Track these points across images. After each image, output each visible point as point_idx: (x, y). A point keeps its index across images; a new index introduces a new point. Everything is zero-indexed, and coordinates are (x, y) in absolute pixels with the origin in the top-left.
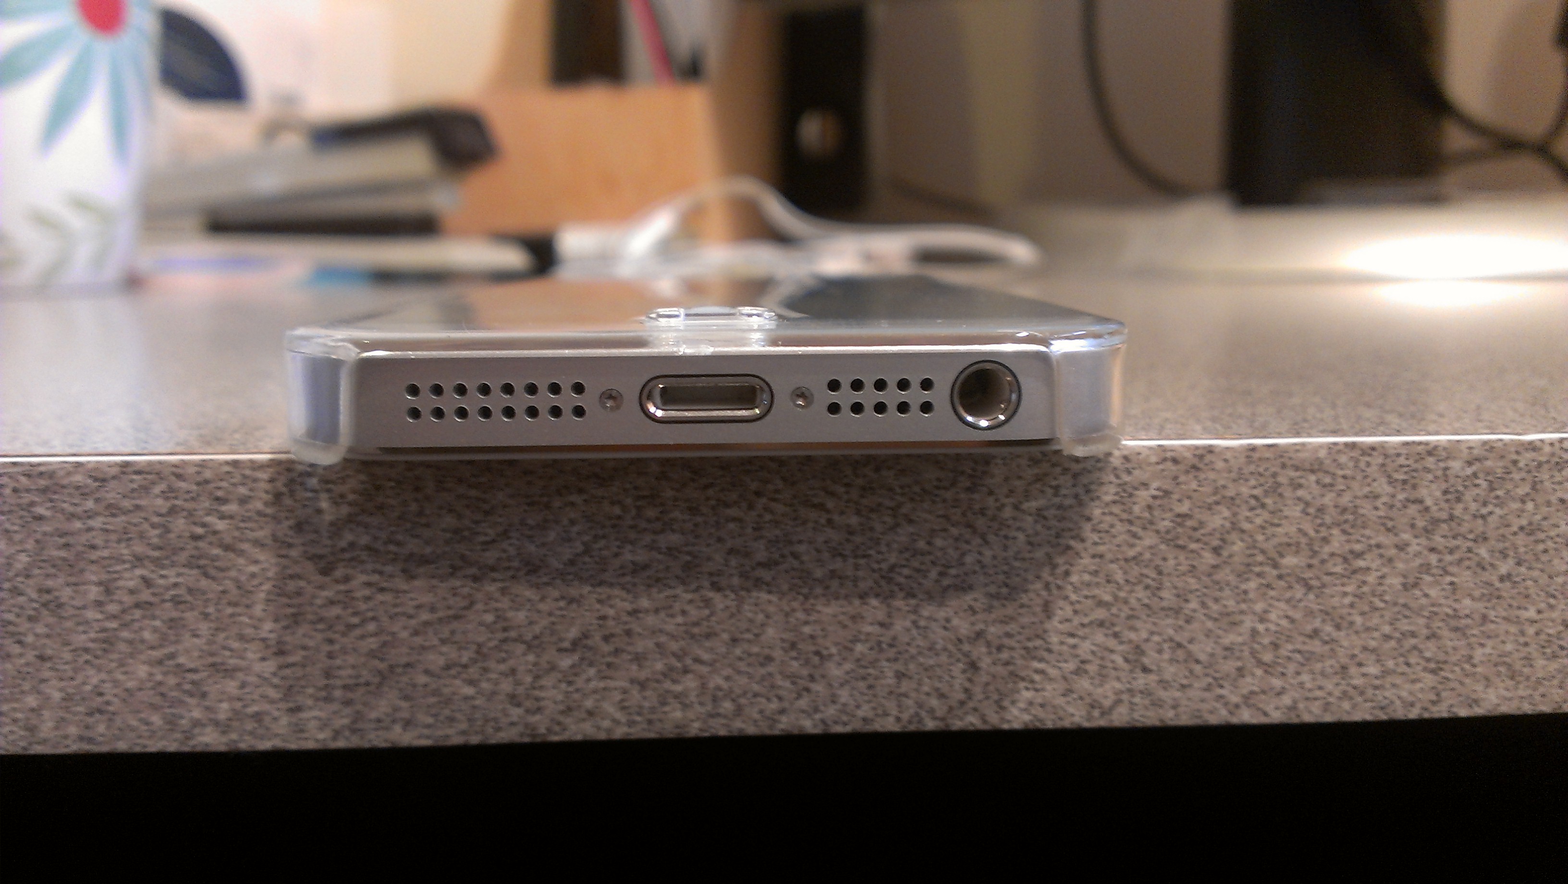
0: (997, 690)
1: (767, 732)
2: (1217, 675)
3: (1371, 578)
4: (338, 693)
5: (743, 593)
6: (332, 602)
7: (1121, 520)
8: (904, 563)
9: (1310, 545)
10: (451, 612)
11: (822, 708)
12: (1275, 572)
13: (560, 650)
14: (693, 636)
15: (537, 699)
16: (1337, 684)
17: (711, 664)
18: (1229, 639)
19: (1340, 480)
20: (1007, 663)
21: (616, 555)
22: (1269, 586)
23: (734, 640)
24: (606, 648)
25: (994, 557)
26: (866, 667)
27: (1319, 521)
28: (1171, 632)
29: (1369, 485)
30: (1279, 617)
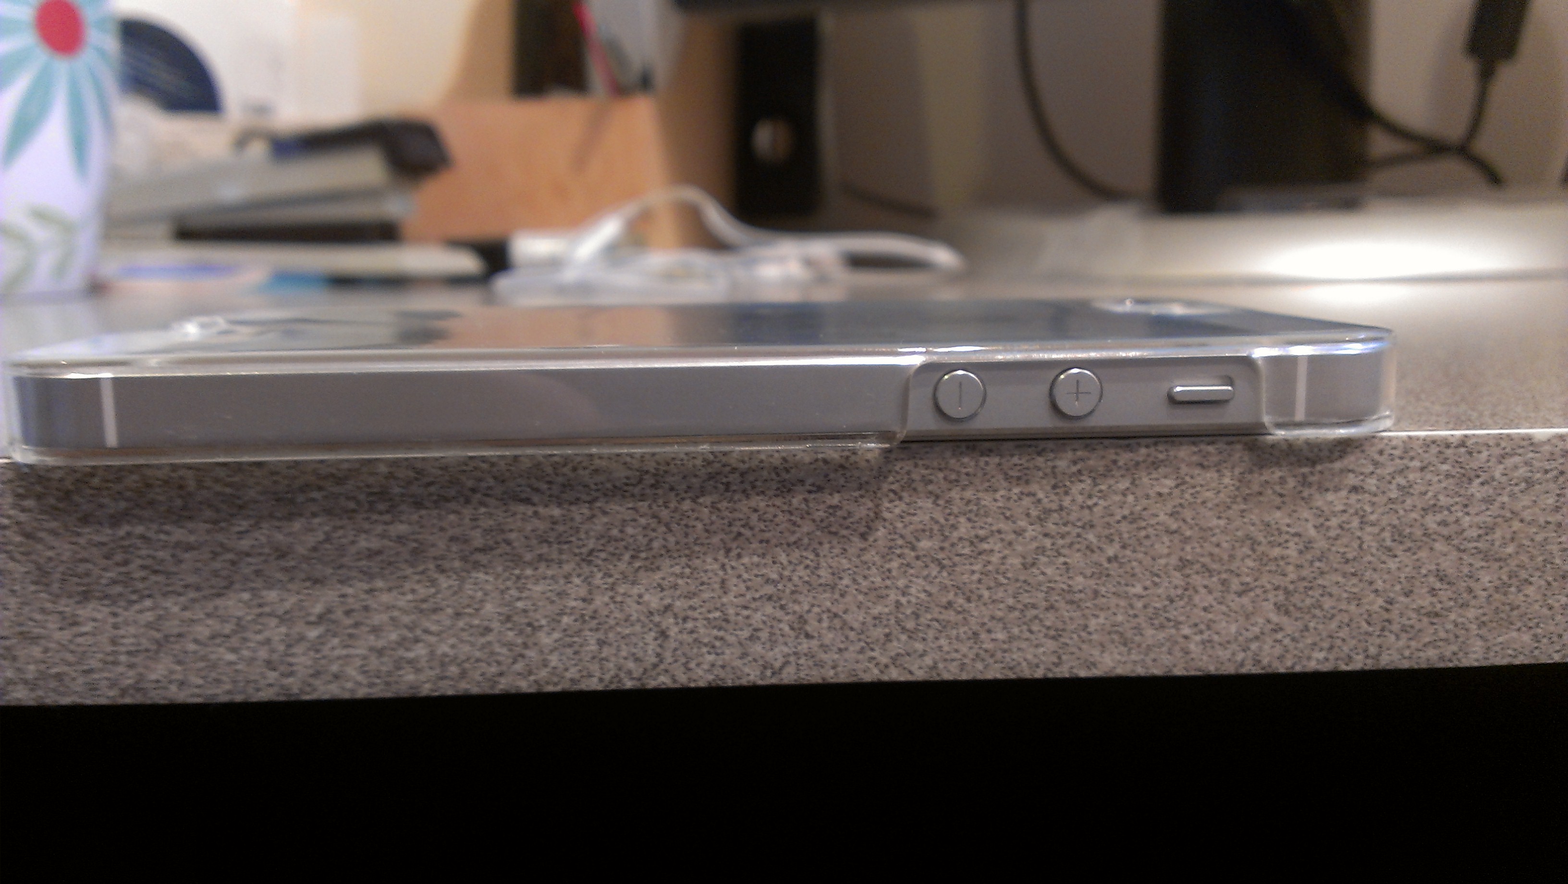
0: (684, 654)
1: (489, 691)
2: (869, 640)
3: (995, 559)
4: (123, 658)
5: (464, 574)
6: (114, 582)
7: (783, 511)
8: (601, 548)
9: (941, 530)
10: (214, 591)
11: (535, 671)
12: (913, 554)
13: (309, 623)
14: (421, 611)
15: (291, 665)
16: (971, 648)
17: (438, 634)
18: (877, 610)
19: (964, 477)
20: (692, 632)
21: (353, 542)
22: (908, 565)
23: (458, 615)
24: (348, 621)
25: (677, 543)
26: (571, 636)
27: (948, 511)
28: (828, 604)
29: (989, 481)
30: (919, 592)
